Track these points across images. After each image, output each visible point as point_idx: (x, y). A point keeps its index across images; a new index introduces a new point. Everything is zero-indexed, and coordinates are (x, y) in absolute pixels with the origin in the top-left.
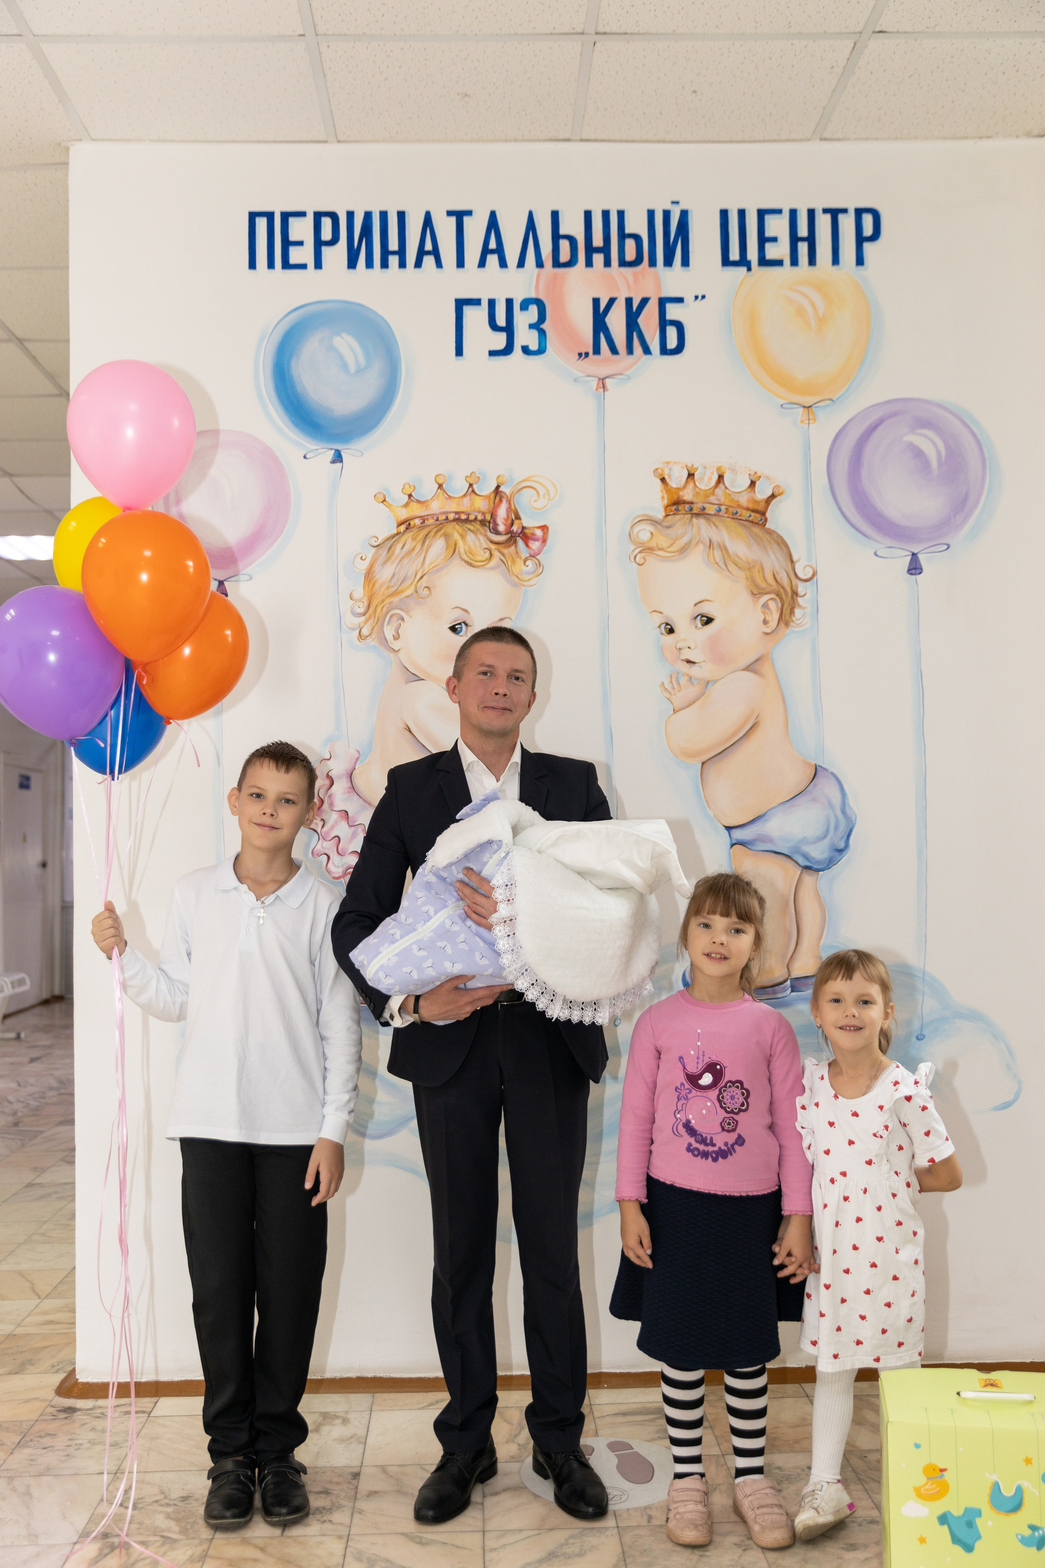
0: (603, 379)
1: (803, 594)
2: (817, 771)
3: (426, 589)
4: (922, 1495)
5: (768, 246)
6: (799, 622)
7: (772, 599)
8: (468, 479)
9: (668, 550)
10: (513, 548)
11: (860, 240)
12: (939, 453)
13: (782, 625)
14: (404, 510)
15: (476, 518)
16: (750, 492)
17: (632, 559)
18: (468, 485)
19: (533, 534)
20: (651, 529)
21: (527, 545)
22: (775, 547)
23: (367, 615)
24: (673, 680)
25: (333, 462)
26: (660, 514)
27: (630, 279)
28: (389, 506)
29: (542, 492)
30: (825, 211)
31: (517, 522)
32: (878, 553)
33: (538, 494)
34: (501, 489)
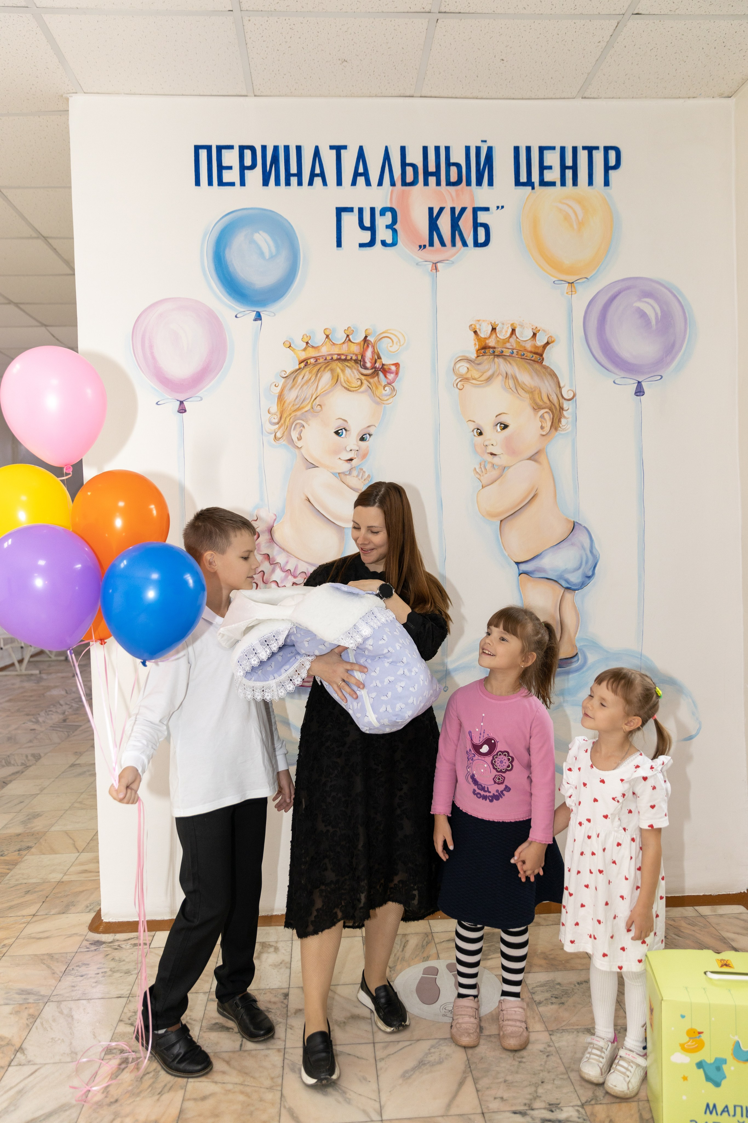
0: (435, 263)
1: (567, 409)
2: (575, 526)
3: (319, 406)
4: (684, 1048)
5: (545, 172)
6: (564, 427)
7: (546, 412)
8: (346, 332)
9: (479, 379)
10: (376, 378)
11: (607, 168)
12: (656, 314)
13: (553, 430)
14: (303, 353)
15: (351, 358)
16: (533, 340)
17: (455, 385)
18: (346, 336)
19: (390, 369)
20: (468, 365)
21: (386, 377)
22: (549, 377)
23: (280, 424)
24: (482, 466)
25: (255, 320)
26: (473, 355)
27: (454, 194)
28: (293, 350)
29: (395, 340)
30: (584, 148)
31: (378, 361)
32: (616, 382)
33: (393, 342)
34: (368, 338)
